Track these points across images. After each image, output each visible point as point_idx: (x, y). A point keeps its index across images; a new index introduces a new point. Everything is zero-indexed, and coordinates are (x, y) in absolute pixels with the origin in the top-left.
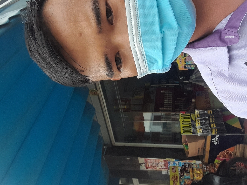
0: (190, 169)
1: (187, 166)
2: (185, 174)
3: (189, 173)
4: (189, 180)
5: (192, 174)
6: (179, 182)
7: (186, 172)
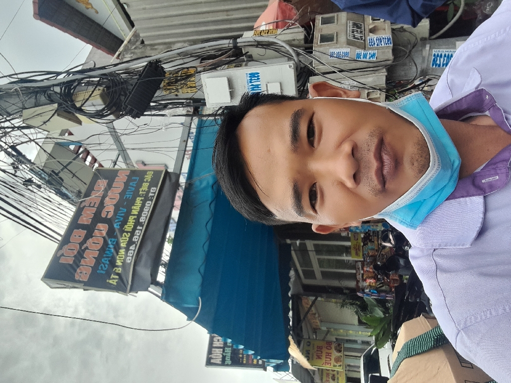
0: (375, 237)
1: (371, 234)
2: (369, 244)
3: (373, 242)
4: (373, 251)
5: (377, 243)
6: (361, 251)
7: (370, 241)
